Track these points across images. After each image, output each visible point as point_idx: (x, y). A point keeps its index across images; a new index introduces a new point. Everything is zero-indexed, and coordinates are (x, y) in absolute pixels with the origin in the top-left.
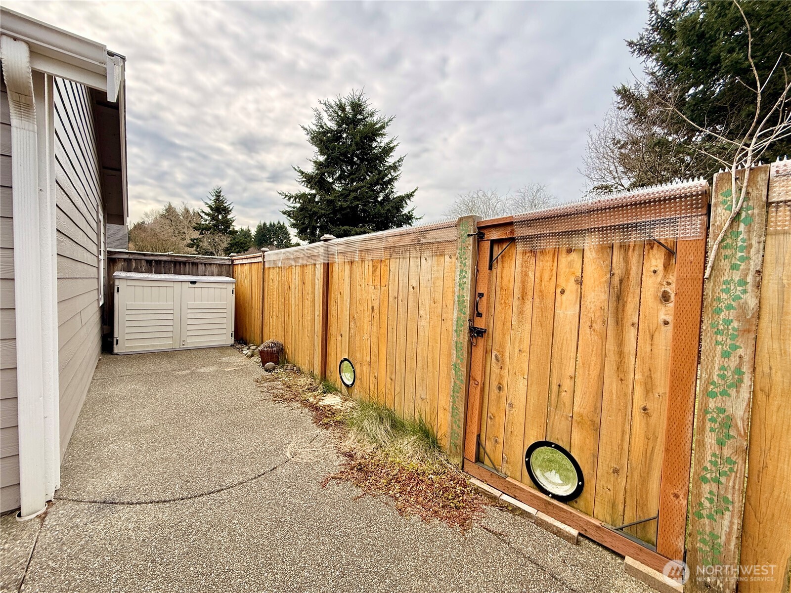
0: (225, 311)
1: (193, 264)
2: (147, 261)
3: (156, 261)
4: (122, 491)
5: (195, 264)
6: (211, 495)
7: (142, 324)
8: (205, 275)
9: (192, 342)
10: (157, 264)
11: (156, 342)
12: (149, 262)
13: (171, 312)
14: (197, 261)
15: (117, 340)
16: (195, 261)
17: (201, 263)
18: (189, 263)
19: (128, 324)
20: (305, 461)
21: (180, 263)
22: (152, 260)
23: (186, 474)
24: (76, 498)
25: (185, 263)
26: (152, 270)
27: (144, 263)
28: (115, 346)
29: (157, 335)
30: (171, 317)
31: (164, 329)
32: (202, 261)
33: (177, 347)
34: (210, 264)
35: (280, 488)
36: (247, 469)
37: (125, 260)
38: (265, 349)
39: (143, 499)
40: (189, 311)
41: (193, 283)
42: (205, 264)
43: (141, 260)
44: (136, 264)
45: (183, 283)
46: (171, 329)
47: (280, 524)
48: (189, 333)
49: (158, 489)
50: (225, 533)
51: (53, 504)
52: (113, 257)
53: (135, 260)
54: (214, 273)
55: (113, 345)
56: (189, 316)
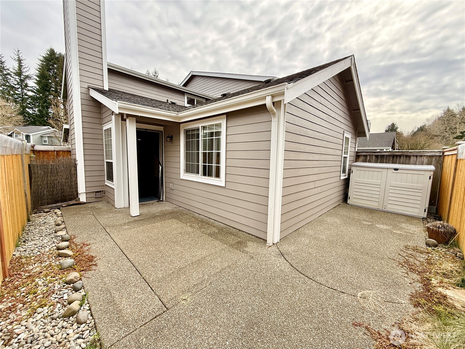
0: (421, 191)
1: (407, 156)
2: (376, 156)
3: (381, 155)
4: (288, 254)
5: (408, 157)
6: (306, 277)
7: (362, 191)
8: (416, 164)
9: (390, 208)
10: (381, 157)
11: (368, 203)
12: (377, 156)
13: (379, 186)
14: (410, 154)
15: (349, 197)
16: (408, 155)
17: (413, 156)
18: (404, 156)
19: (355, 190)
20: (364, 305)
21: (397, 156)
22: (378, 155)
23: (309, 264)
24: (279, 247)
25: (400, 156)
26: (378, 161)
27: (374, 157)
28: (348, 200)
29: (370, 199)
30: (379, 190)
31: (374, 196)
32: (414, 154)
33: (381, 208)
34: (421, 156)
35: (332, 301)
36: (331, 281)
37: (364, 155)
38: (431, 227)
39: (290, 261)
40: (391, 188)
41: (396, 169)
42: (417, 156)
43: (372, 155)
44: (370, 158)
45: (388, 169)
46: (378, 197)
47: (311, 312)
48: (390, 202)
49: (296, 261)
50: (292, 292)
51: (274, 245)
52: (358, 154)
53: (369, 155)
54: (424, 162)
55: (347, 199)
56: (391, 191)
